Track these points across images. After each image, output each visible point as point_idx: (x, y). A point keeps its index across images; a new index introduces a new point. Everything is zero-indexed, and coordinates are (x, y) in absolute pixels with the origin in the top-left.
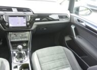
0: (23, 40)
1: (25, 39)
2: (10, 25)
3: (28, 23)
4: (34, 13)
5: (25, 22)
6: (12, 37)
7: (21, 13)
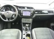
0: (28, 22)
1: (29, 22)
2: (23, 15)
3: (32, 15)
4: (34, 10)
5: (30, 14)
6: (23, 21)
7: (29, 10)
